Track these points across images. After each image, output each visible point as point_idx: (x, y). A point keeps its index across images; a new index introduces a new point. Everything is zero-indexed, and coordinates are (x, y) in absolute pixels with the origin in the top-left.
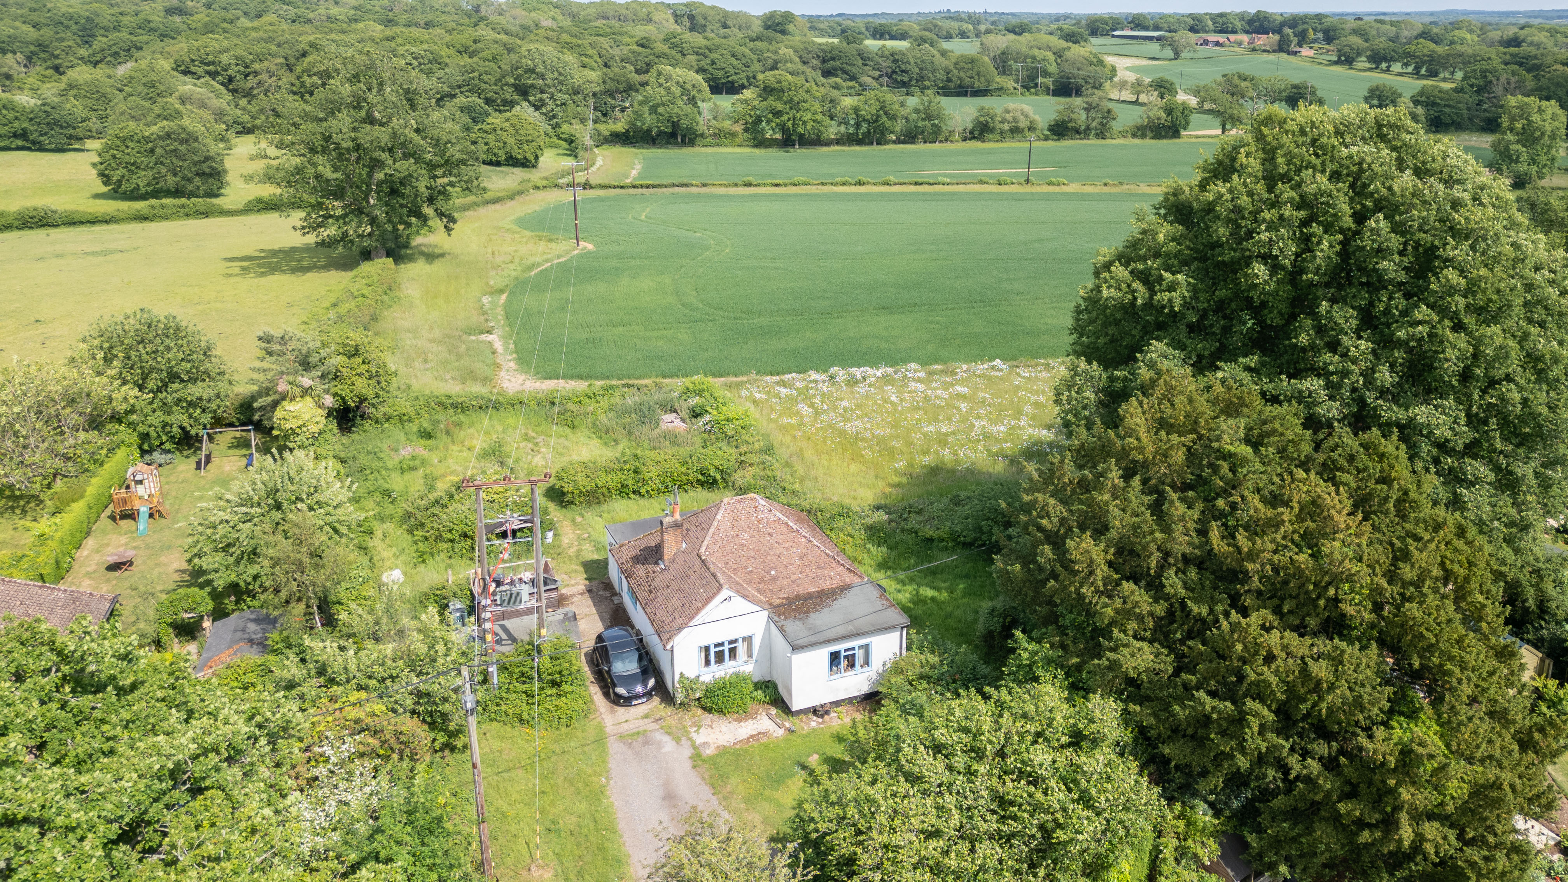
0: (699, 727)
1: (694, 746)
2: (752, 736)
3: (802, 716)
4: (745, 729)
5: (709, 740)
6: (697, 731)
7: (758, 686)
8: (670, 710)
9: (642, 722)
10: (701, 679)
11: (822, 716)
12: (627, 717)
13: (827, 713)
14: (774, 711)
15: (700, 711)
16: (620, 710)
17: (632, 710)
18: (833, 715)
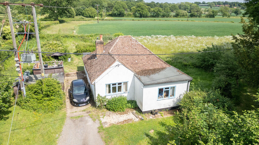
0: (104, 116)
1: (101, 123)
2: (125, 121)
3: (146, 114)
4: (123, 118)
5: (107, 121)
6: (103, 117)
7: (128, 102)
8: (94, 109)
9: (82, 113)
10: (107, 97)
11: (154, 115)
12: (76, 110)
13: (156, 113)
14: (135, 111)
15: (105, 110)
16: (75, 108)
17: (79, 108)
18: (159, 114)
